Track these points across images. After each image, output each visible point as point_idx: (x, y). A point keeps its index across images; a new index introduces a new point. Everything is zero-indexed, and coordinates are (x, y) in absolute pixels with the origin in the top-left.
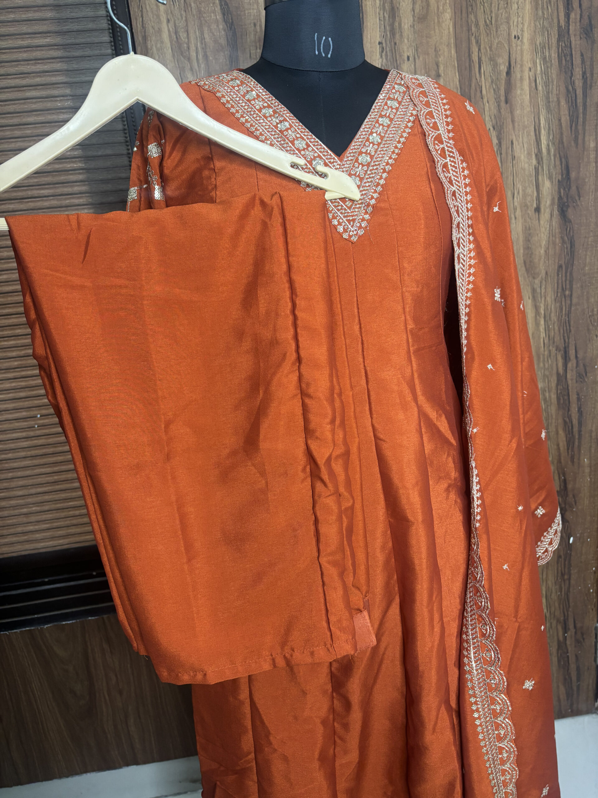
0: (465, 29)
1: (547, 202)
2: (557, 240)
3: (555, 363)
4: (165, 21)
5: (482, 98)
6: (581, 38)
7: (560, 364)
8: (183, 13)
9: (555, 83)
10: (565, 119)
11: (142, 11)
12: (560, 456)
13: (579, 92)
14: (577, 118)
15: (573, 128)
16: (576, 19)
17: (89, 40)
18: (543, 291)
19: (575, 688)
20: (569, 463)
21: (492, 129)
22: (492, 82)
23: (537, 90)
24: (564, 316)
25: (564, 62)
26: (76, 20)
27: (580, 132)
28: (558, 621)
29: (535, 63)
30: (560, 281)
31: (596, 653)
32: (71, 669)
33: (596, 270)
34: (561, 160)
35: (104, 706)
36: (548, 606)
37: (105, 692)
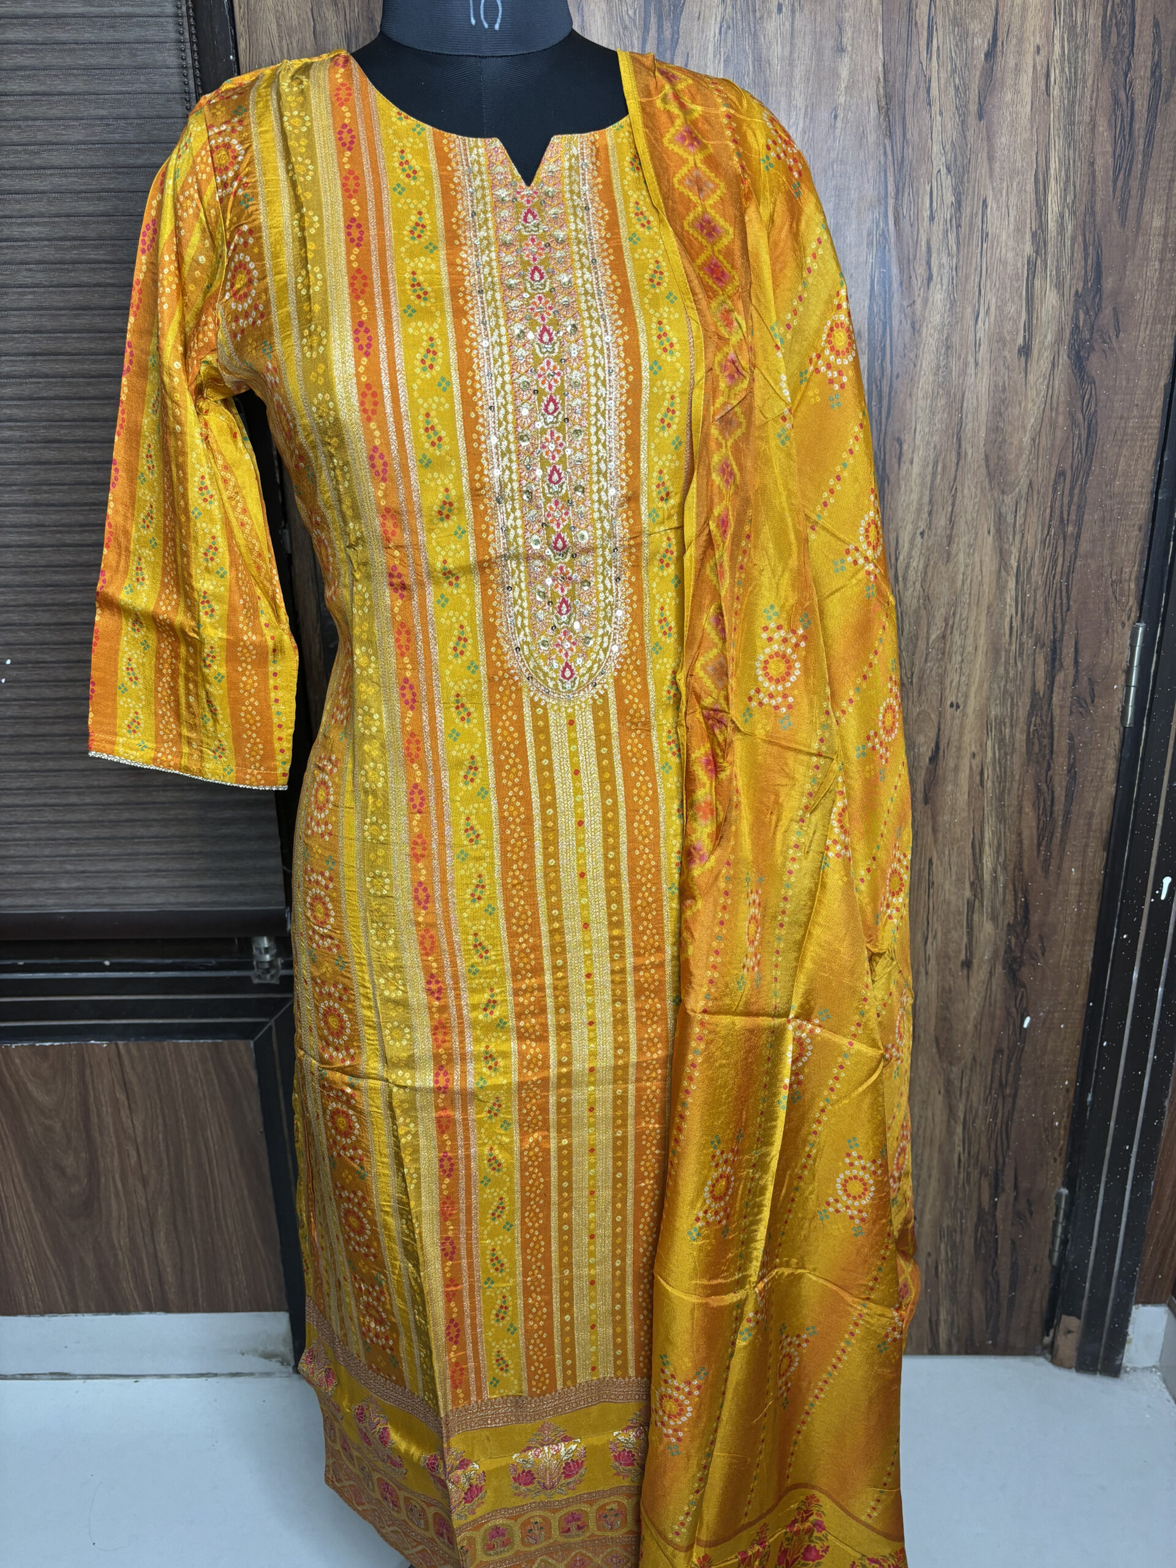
1: (1046, 336)
2: (1061, 419)
3: (1029, 671)
5: (929, 104)
7: (1041, 674)
9: (1090, 83)
10: (1104, 162)
12: (1020, 855)
13: (1141, 106)
15: (1119, 184)
18: (1019, 521)
19: (1005, 1303)
20: (1039, 871)
21: (944, 171)
22: (954, 71)
23: (1048, 95)
24: (1057, 577)
25: (1114, 38)
27: (1134, 192)
28: (983, 1172)
29: (1049, 38)
30: (1058, 504)
31: (1053, 1243)
32: (58, 1126)
33: (1137, 489)
34: (1086, 248)
35: (113, 1201)
36: (967, 1141)
37: (117, 1177)
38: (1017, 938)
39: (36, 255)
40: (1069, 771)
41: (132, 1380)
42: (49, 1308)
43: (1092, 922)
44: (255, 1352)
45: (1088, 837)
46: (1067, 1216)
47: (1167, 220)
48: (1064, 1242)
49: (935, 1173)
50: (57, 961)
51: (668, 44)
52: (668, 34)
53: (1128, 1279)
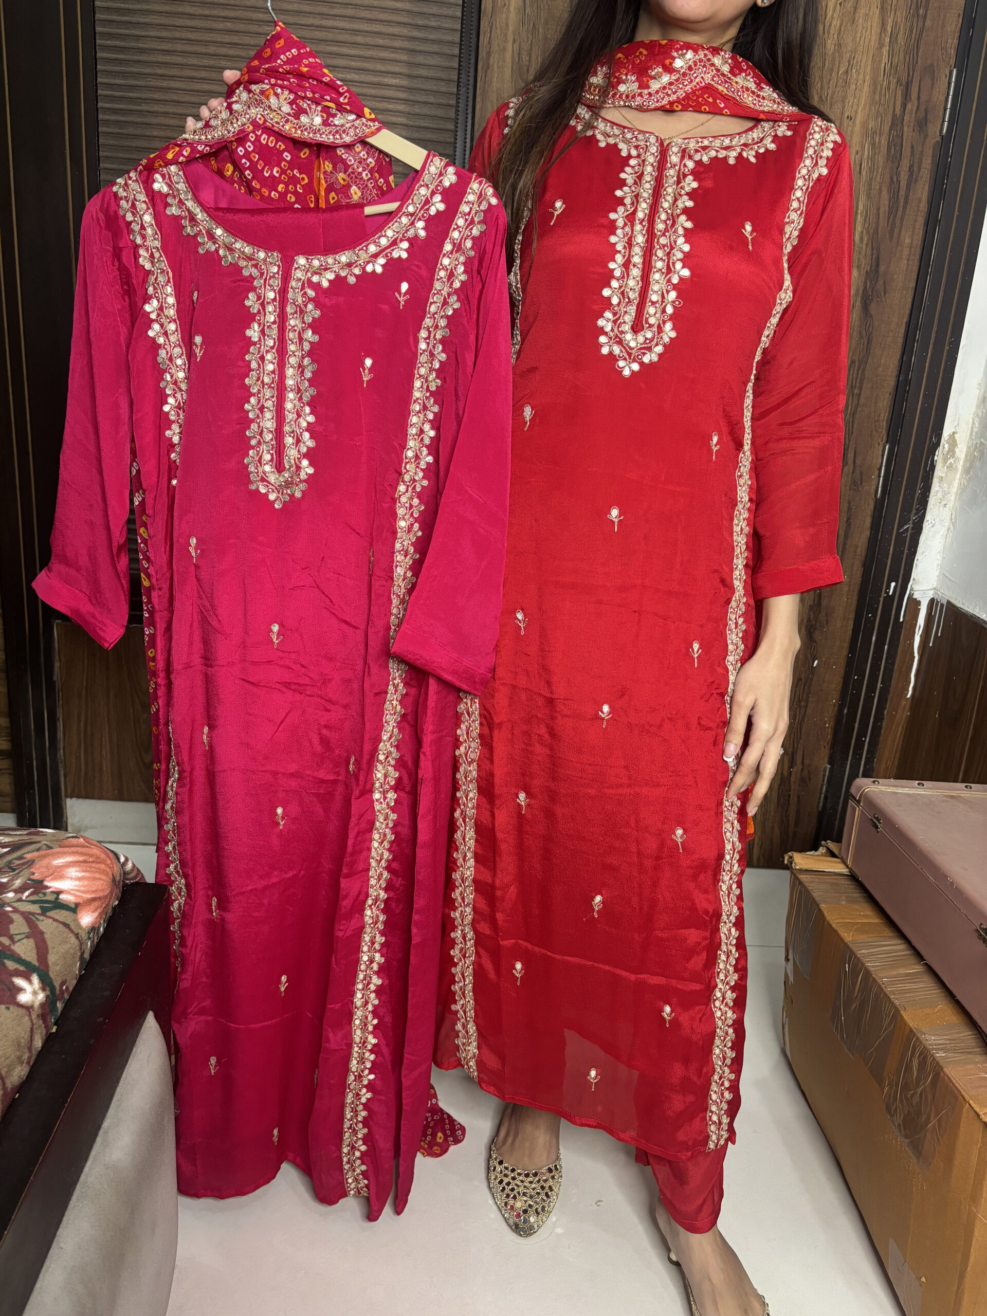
2: (855, 334)
4: (511, 42)
6: (914, 130)
8: (530, 36)
9: (880, 170)
10: (884, 208)
11: (491, 28)
13: (903, 184)
14: (897, 210)
15: (890, 220)
16: (912, 110)
27: (897, 225)
29: (863, 147)
30: (851, 377)
31: (820, 799)
33: (890, 373)
34: (873, 249)
38: (814, 613)
40: (847, 521)
43: (854, 607)
45: (855, 559)
46: (828, 782)
47: (912, 241)
48: (826, 798)
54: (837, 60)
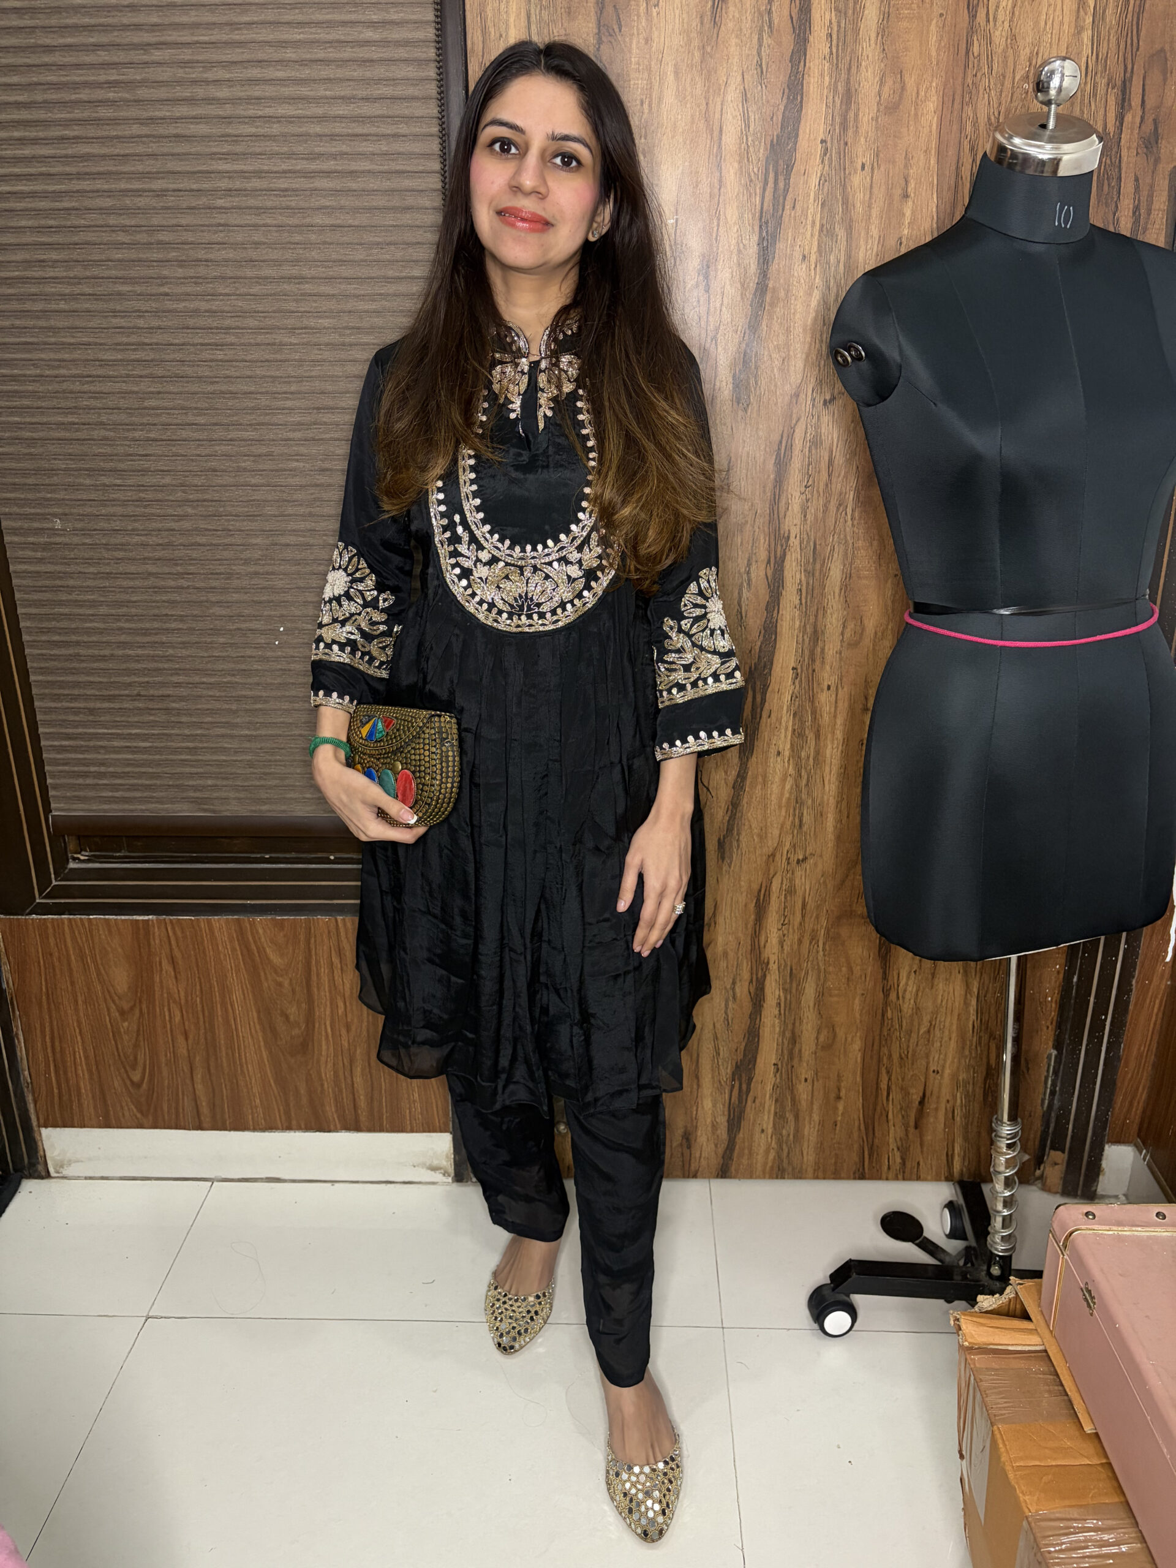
0: (955, 127)
6: (1137, 153)
16: (1133, 123)
17: (407, 112)
25: (1106, 188)
26: (392, 83)
31: (1045, 1094)
32: (286, 983)
35: (324, 1043)
36: (979, 1011)
37: (328, 1023)
39: (325, 339)
41: (329, 1185)
42: (270, 1127)
44: (423, 1165)
46: (1056, 1072)
48: (1053, 1093)
49: (954, 1036)
50: (293, 855)
51: (781, 192)
52: (781, 185)
53: (1102, 1122)
54: (1011, 60)
